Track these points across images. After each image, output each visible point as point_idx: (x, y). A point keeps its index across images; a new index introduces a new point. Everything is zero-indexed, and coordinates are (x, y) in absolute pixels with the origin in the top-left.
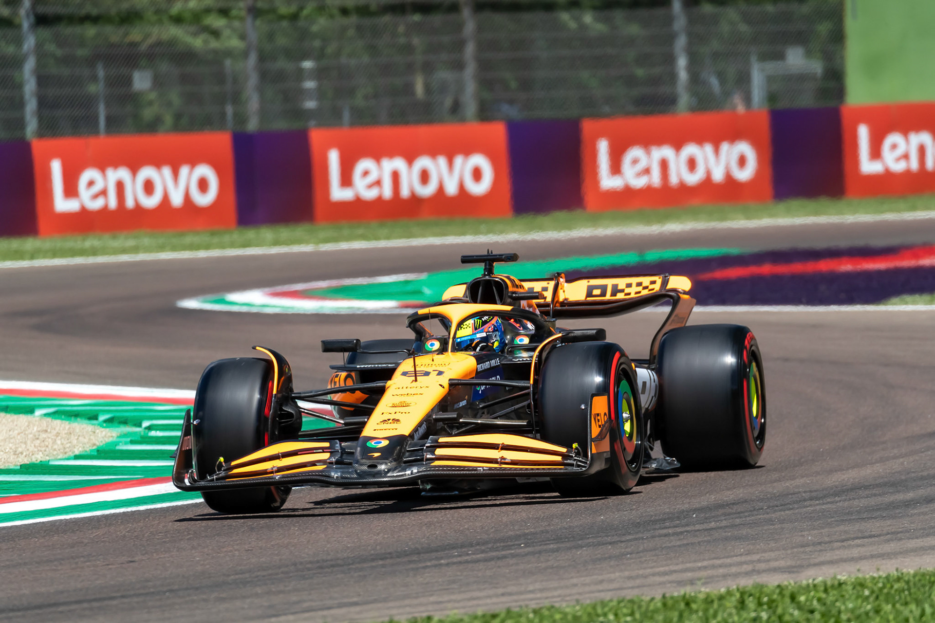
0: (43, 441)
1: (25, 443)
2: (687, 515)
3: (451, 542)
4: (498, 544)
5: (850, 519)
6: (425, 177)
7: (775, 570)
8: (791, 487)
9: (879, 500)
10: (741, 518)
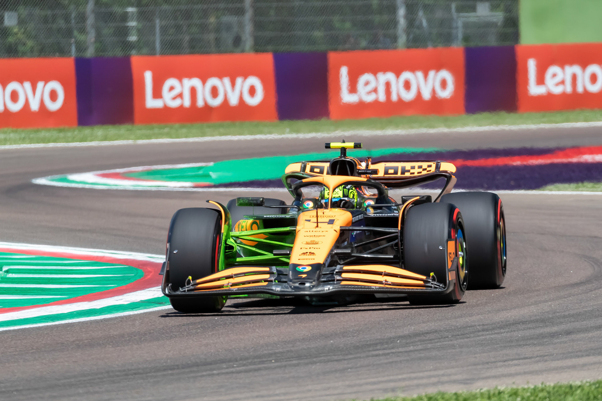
2: (393, 341)
3: (222, 358)
4: (256, 360)
5: (510, 346)
6: (214, 92)
7: (454, 382)
8: (470, 321)
9: (532, 332)
10: (432, 343)
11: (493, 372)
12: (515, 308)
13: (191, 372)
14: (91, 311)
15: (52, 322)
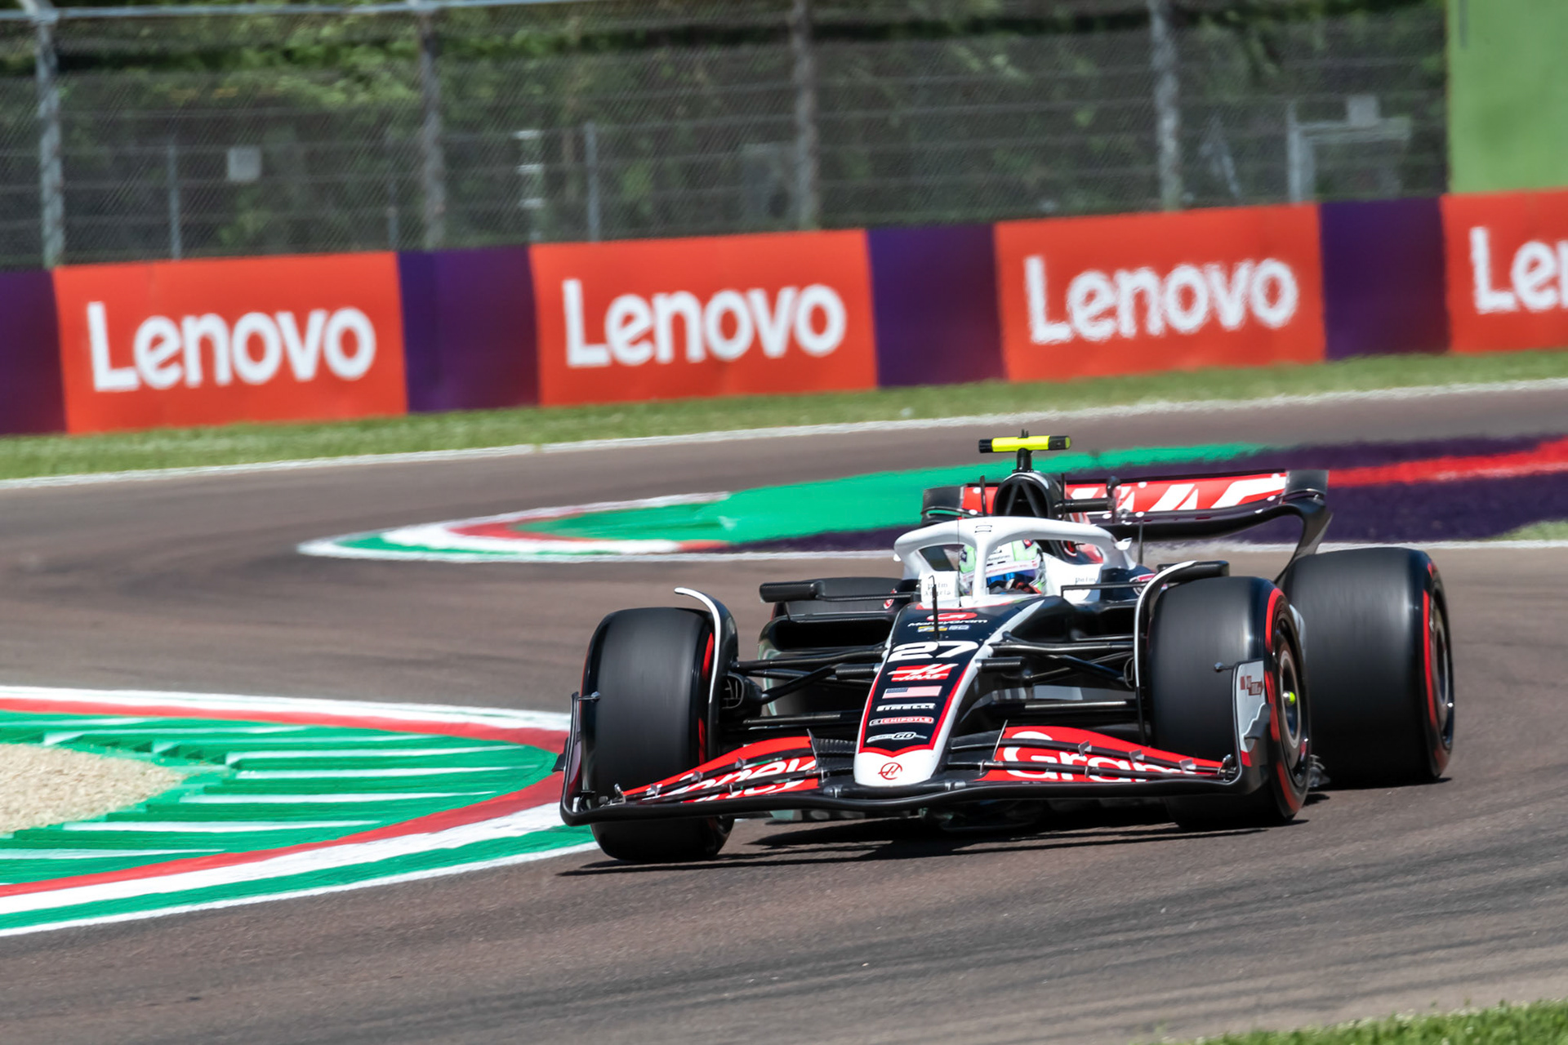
0: (56, 790)
1: (24, 793)
2: (1151, 909)
3: (744, 961)
4: (824, 964)
5: (1430, 914)
6: (729, 326)
7: (1296, 1005)
8: (1333, 858)
9: (1482, 879)
10: (1243, 913)
11: (1387, 979)
12: (1441, 823)
13: (671, 996)
14: (436, 854)
15: (343, 885)
